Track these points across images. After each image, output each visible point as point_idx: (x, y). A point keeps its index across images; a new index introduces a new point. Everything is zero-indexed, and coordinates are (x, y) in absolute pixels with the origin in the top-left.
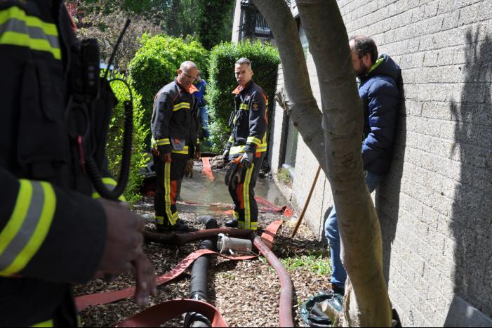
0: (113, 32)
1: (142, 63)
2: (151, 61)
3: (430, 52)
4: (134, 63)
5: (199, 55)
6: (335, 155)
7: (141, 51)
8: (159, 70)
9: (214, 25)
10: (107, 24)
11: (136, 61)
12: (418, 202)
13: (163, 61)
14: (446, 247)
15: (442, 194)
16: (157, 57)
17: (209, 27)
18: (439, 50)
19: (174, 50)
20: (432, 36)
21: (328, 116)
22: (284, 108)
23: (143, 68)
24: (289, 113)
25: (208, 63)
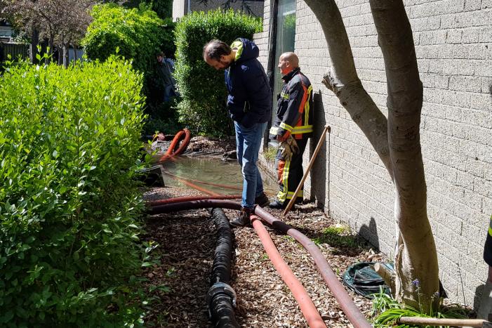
1: (98, 39)
2: (109, 37)
3: (453, 30)
5: (155, 25)
7: (94, 25)
11: (91, 37)
12: (451, 168)
13: (122, 36)
14: (484, 205)
15: (477, 159)
16: (115, 32)
18: (463, 29)
19: (132, 23)
20: (454, 15)
21: (395, 97)
22: (332, 90)
23: (100, 45)
24: (338, 94)
25: (174, 36)
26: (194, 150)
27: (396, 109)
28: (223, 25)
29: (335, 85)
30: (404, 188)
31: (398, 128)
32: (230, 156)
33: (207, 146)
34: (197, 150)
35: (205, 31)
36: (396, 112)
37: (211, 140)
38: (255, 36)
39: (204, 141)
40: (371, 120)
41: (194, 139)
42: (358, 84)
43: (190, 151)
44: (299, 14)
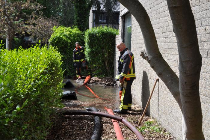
0: (39, 27)
1: (55, 39)
2: (59, 38)
4: (51, 40)
5: (78, 34)
6: (187, 83)
7: (54, 34)
8: (63, 42)
9: (82, 21)
10: (36, 23)
11: (52, 39)
13: (64, 38)
16: (61, 36)
17: (81, 21)
19: (68, 33)
21: (184, 64)
22: (146, 60)
23: (55, 42)
24: (149, 62)
25: (84, 37)
26: (93, 83)
27: (185, 72)
28: (103, 32)
29: (147, 57)
30: (190, 117)
31: (186, 83)
32: (107, 85)
33: (98, 81)
34: (94, 83)
35: (96, 35)
36: (185, 73)
37: (99, 78)
38: (116, 36)
39: (97, 79)
40: (167, 76)
41: (93, 78)
42: (160, 56)
43: (91, 83)
44: (133, 26)
